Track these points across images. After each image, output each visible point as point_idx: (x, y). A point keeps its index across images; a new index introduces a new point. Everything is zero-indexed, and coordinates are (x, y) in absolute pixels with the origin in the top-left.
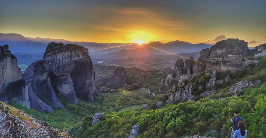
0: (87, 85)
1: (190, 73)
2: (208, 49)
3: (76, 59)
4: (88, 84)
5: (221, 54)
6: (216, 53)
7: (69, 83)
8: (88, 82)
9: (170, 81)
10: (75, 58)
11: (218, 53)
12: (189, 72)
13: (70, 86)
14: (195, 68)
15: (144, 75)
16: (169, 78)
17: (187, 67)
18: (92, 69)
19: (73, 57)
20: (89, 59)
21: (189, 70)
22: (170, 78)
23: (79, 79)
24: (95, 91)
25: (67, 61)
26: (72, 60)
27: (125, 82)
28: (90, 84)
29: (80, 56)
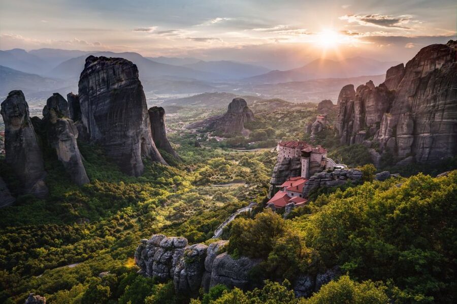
0: (131, 139)
1: (360, 114)
2: (402, 64)
3: (116, 86)
4: (131, 137)
5: (431, 74)
6: (418, 73)
7: (66, 140)
8: (131, 133)
9: (320, 129)
10: (114, 84)
11: (424, 72)
12: (357, 112)
13: (69, 147)
14: (370, 105)
15: (283, 114)
16: (318, 122)
17: (355, 102)
18: (141, 107)
19: (111, 84)
20: (135, 86)
21: (357, 107)
22: (321, 123)
23: (116, 126)
24: (151, 151)
25: (102, 90)
26: (109, 90)
27: (244, 126)
28: (138, 137)
29: (123, 79)
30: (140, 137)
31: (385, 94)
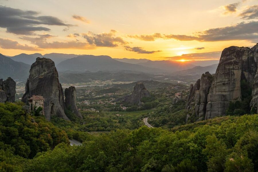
3: (43, 74)
16: (176, 97)
24: (58, 111)
25: (37, 76)
26: (40, 76)
27: (141, 101)
28: (48, 102)
29: (46, 70)
30: (50, 102)
31: (207, 78)
